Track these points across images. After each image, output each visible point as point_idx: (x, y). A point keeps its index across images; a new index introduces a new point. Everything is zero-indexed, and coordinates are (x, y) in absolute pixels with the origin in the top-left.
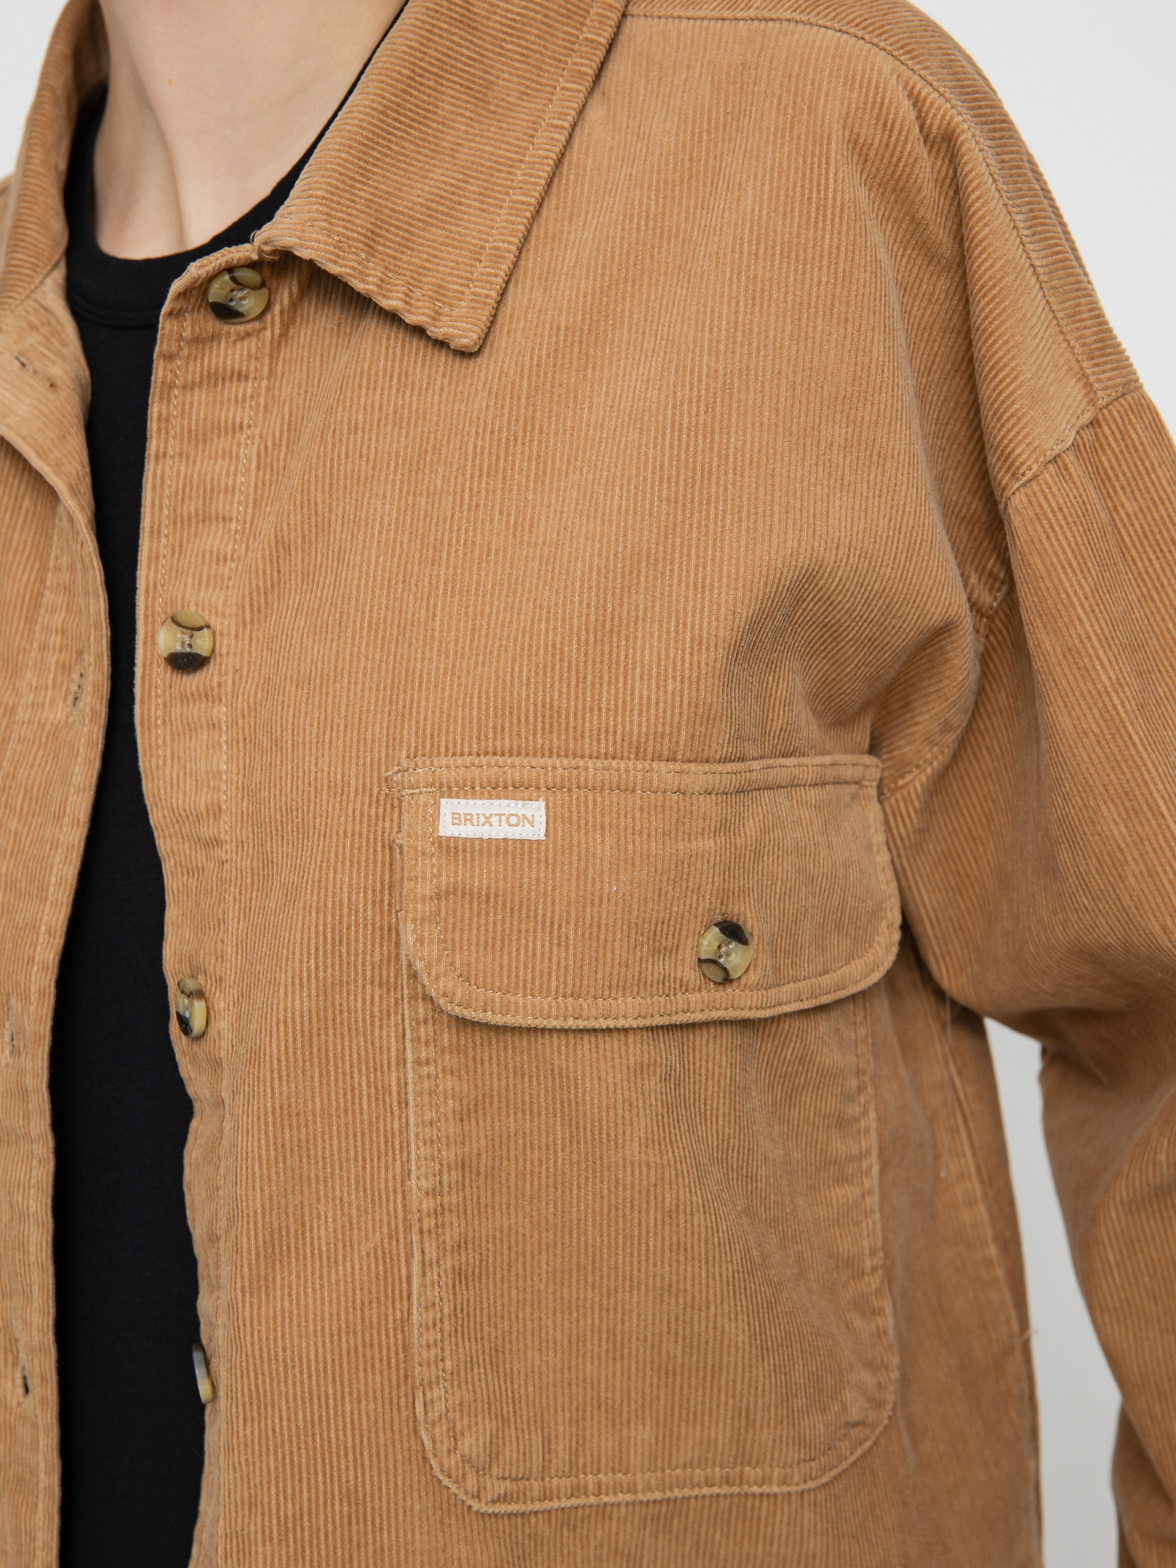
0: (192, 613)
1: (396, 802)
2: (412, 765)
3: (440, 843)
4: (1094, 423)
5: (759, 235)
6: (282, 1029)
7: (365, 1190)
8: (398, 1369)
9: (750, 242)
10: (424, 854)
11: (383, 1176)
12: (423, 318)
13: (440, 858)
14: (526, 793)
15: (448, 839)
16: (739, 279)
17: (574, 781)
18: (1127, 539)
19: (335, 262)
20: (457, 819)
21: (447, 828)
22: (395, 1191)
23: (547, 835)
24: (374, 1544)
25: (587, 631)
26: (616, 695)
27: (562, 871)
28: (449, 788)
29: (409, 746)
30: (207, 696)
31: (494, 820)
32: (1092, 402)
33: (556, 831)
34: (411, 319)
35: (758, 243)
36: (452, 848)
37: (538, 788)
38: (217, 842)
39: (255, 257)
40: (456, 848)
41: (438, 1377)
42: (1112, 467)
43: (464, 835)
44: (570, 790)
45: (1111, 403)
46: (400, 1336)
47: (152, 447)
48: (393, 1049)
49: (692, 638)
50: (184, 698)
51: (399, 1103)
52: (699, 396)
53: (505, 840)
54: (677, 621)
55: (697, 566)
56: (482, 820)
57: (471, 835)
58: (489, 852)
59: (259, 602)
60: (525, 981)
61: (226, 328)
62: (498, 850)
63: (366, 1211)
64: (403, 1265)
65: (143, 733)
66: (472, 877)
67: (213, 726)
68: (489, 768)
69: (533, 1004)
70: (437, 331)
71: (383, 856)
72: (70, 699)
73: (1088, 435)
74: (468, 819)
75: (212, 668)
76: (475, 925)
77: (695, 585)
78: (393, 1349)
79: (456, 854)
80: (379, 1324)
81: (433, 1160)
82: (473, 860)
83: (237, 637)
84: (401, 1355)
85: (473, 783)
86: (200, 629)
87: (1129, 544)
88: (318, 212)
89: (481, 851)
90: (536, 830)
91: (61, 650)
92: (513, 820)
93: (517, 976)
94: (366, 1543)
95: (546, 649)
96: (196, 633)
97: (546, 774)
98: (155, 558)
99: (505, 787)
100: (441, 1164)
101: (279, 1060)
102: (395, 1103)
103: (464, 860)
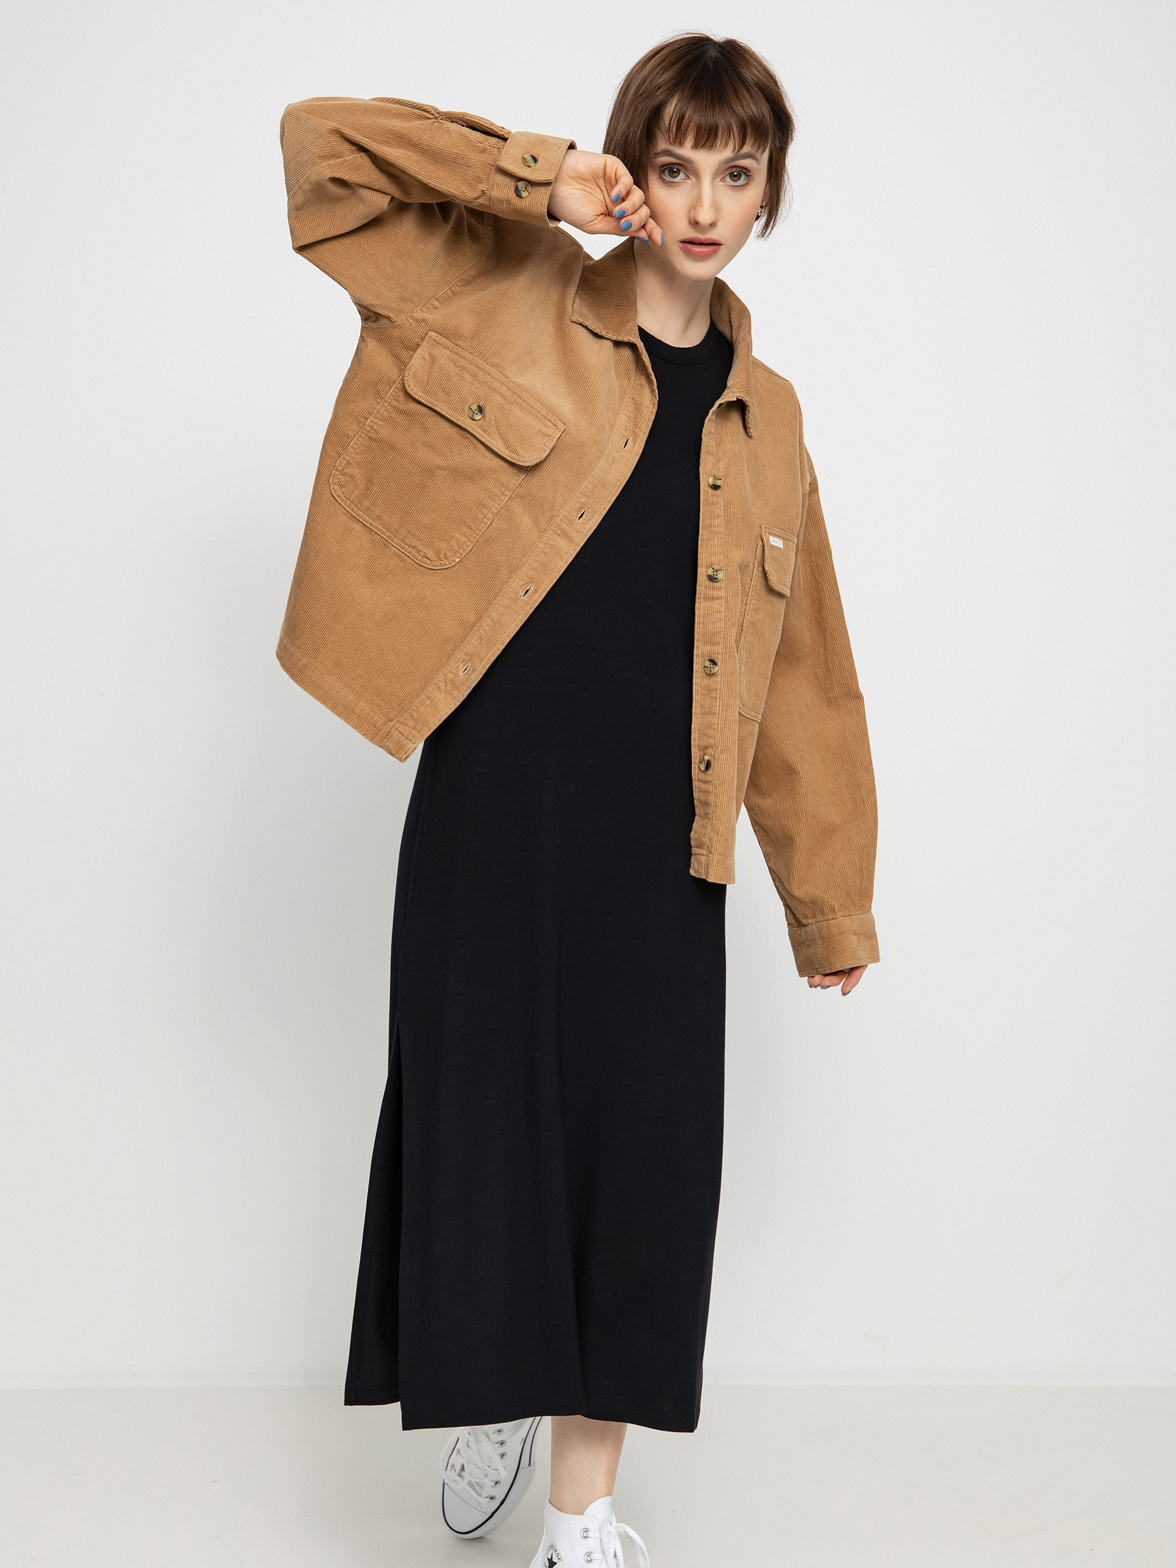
3: (770, 545)
10: (768, 547)
21: (771, 542)
28: (770, 533)
30: (718, 496)
31: (777, 542)
36: (772, 547)
43: (773, 545)
50: (713, 496)
53: (779, 547)
66: (775, 555)
85: (773, 533)
89: (776, 549)
90: (782, 547)
99: (778, 536)
103: (774, 551)
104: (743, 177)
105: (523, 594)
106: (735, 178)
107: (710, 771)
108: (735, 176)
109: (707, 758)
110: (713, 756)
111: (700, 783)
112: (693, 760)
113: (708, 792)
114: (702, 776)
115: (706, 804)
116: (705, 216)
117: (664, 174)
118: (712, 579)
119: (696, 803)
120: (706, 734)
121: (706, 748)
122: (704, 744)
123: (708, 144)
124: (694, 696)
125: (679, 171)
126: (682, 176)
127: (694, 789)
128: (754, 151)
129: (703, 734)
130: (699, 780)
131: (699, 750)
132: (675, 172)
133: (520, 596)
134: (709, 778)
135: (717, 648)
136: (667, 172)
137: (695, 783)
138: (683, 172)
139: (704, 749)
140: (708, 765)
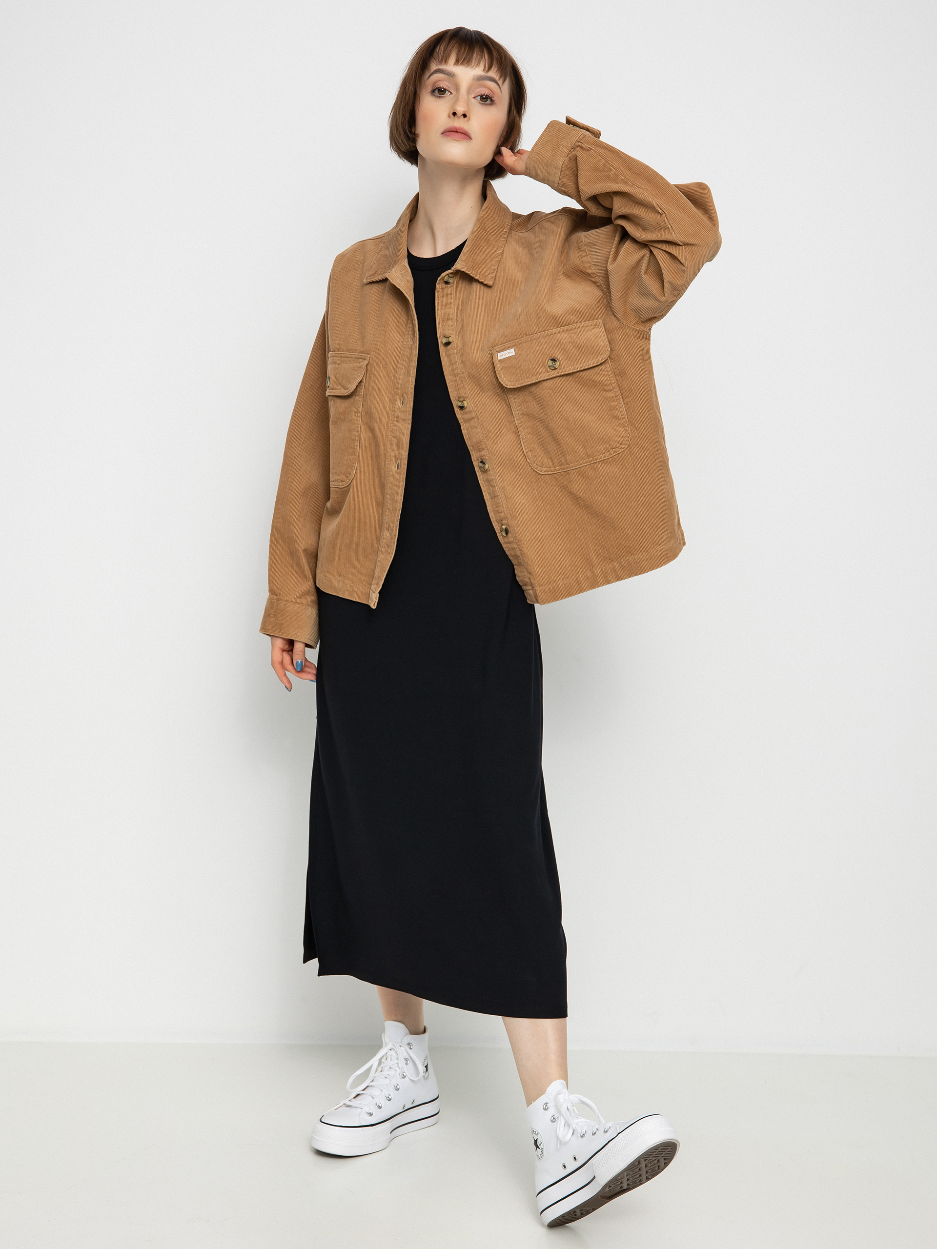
3: (500, 359)
12: (483, 280)
13: (501, 362)
14: (510, 348)
19: (472, 274)
21: (500, 357)
28: (499, 351)
30: (452, 348)
34: (481, 281)
36: (502, 360)
37: (512, 347)
39: (452, 272)
43: (503, 357)
53: (510, 357)
56: (506, 354)
57: (505, 357)
58: (507, 359)
59: (459, 332)
66: (507, 363)
68: (505, 346)
70: (485, 283)
74: (503, 355)
75: (452, 343)
76: (507, 372)
83: (456, 338)
85: (503, 349)
86: (449, 337)
88: (464, 263)
92: (509, 353)
99: (507, 349)
103: (505, 361)
105: (397, 468)
107: (510, 535)
109: (504, 527)
110: (507, 524)
111: (507, 545)
112: (496, 531)
113: (513, 549)
114: (506, 540)
115: (516, 557)
118: (462, 408)
119: (511, 558)
120: (498, 512)
121: (502, 520)
122: (499, 518)
124: (482, 488)
127: (505, 549)
129: (496, 512)
130: (506, 543)
131: (498, 523)
133: (396, 471)
134: (511, 539)
135: (483, 453)
137: (504, 546)
139: (500, 521)
140: (507, 532)
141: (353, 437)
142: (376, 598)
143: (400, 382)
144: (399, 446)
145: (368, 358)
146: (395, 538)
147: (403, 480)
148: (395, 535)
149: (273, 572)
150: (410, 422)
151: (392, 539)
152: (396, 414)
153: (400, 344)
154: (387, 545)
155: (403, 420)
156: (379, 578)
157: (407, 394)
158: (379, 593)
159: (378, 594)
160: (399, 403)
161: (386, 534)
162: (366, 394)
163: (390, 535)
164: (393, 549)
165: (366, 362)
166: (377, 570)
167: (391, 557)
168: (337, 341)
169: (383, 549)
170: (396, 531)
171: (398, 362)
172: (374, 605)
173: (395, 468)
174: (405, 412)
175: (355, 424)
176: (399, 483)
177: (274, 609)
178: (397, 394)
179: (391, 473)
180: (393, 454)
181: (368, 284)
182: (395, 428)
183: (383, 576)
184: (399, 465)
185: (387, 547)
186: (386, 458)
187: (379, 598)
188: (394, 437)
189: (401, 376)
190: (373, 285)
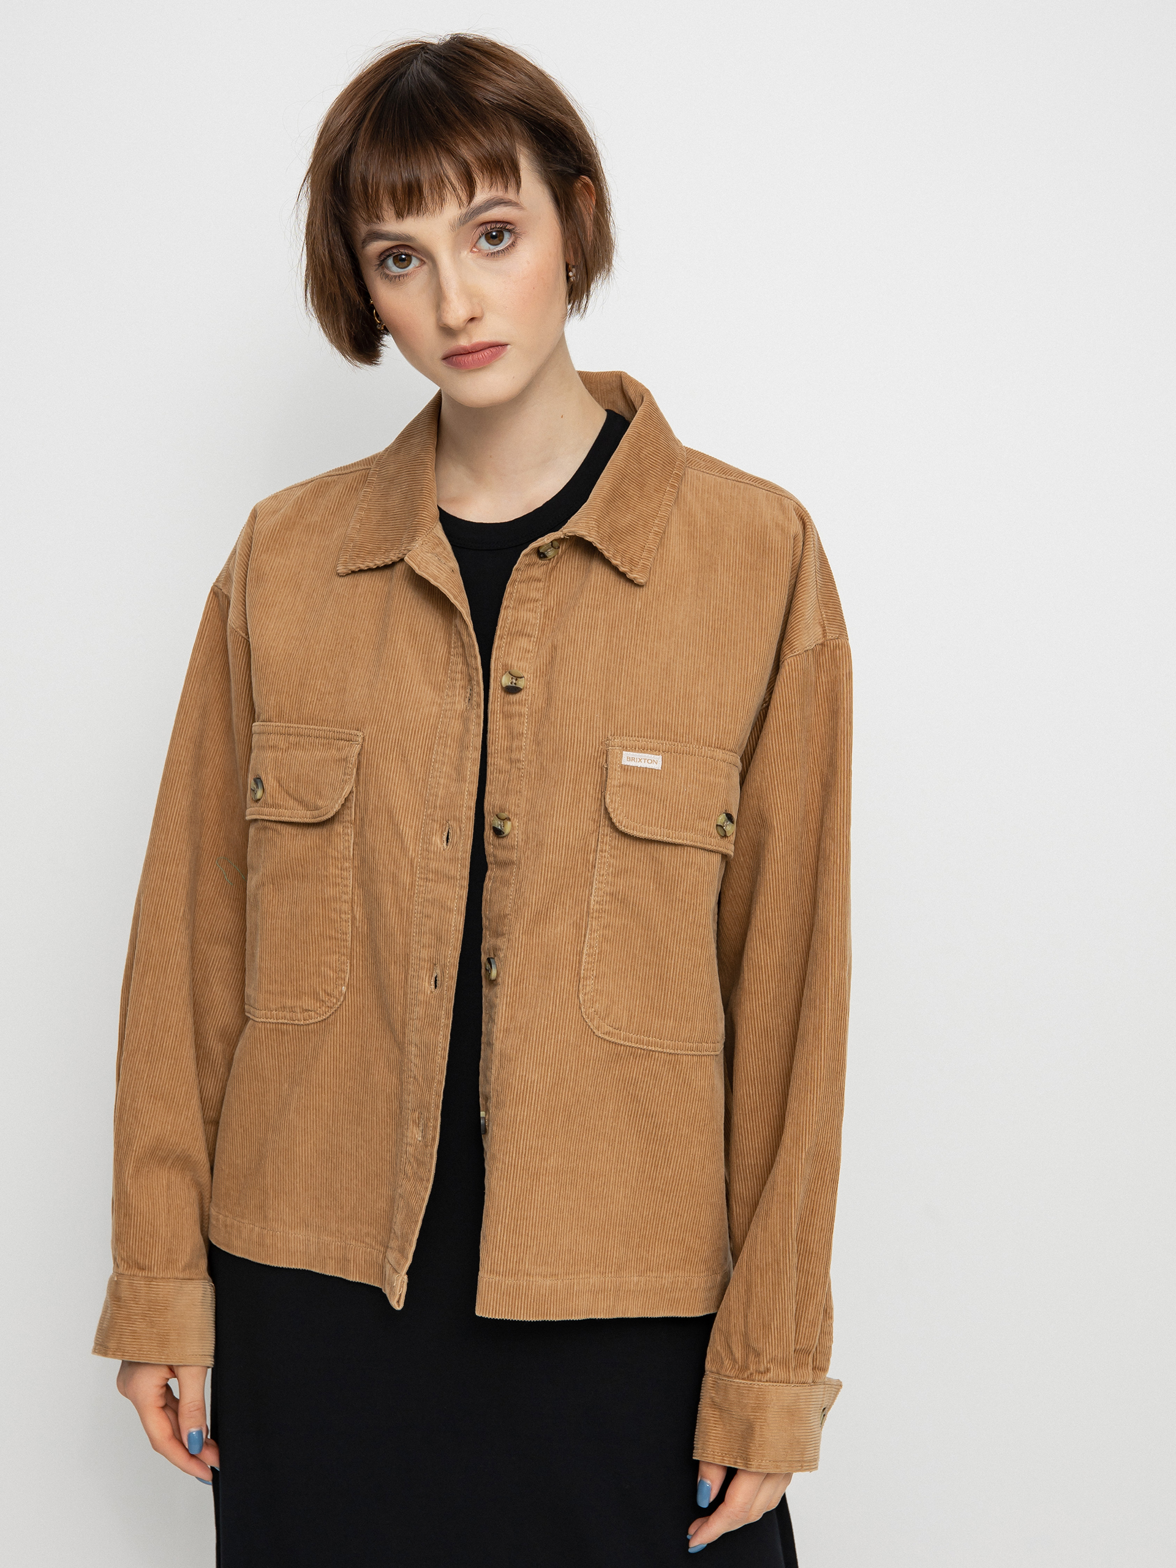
0: (515, 671)
1: (605, 752)
2: (613, 738)
3: (622, 767)
4: (822, 644)
5: (742, 561)
6: (553, 833)
7: (573, 899)
8: (575, 970)
9: (739, 564)
10: (616, 770)
11: (581, 894)
12: (627, 570)
13: (621, 772)
14: (655, 753)
15: (625, 765)
16: (735, 577)
17: (673, 750)
18: (819, 691)
19: (600, 544)
20: (629, 759)
21: (625, 762)
22: (585, 900)
23: (661, 768)
24: (555, 1039)
25: (680, 697)
26: (689, 721)
27: (666, 781)
28: (626, 748)
29: (611, 731)
30: (520, 703)
31: (642, 760)
32: (824, 637)
33: (665, 767)
34: (622, 569)
35: (742, 564)
36: (626, 769)
37: (659, 751)
38: (519, 761)
39: (562, 537)
40: (628, 769)
41: (590, 977)
42: (823, 663)
43: (631, 765)
44: (671, 753)
45: (832, 640)
46: (578, 958)
47: (505, 603)
48: (593, 845)
49: (718, 703)
50: (509, 703)
51: (592, 866)
52: (721, 618)
53: (646, 768)
54: (713, 697)
55: (720, 677)
56: (638, 760)
57: (634, 765)
58: (640, 772)
59: (543, 669)
60: (649, 821)
61: (540, 561)
62: (643, 771)
63: (572, 908)
64: (584, 930)
65: (491, 716)
66: (633, 780)
67: (520, 715)
68: (642, 742)
69: (651, 829)
70: (631, 576)
71: (599, 771)
72: (467, 700)
73: (818, 648)
74: (633, 759)
75: (523, 693)
76: (632, 799)
77: (719, 684)
78: (574, 962)
79: (627, 771)
80: (571, 951)
81: (601, 890)
82: (633, 774)
83: (533, 682)
84: (577, 965)
85: (636, 747)
86: (522, 677)
87: (819, 693)
88: (595, 524)
89: (637, 771)
90: (658, 766)
91: (461, 680)
92: (650, 761)
93: (646, 819)
94: (552, 1038)
95: (664, 702)
96: (519, 679)
97: (663, 746)
98: (499, 647)
99: (647, 750)
100: (604, 893)
101: (550, 845)
102: (590, 867)
103: (630, 774)
104: (507, 235)
105: (433, 987)
106: (496, 241)
108: (494, 237)
116: (457, 312)
117: (388, 268)
123: (415, 206)
125: (409, 256)
126: (415, 262)
128: (498, 192)
132: (404, 260)
133: (432, 992)
136: (390, 262)
138: (414, 256)
141: (333, 915)
142: (402, 1286)
143: (441, 792)
144: (439, 939)
145: (360, 740)
146: (432, 1146)
147: (447, 1014)
148: (434, 1139)
149: (125, 1215)
150: (466, 883)
151: (426, 1146)
152: (433, 865)
153: (435, 709)
154: (417, 1160)
155: (449, 878)
156: (405, 1238)
157: (460, 821)
158: (408, 1273)
159: (406, 1277)
160: (438, 841)
161: (415, 1134)
162: (362, 819)
163: (424, 1137)
164: (430, 1171)
165: (357, 749)
166: (399, 1218)
167: (426, 1188)
168: (273, 698)
169: (408, 1168)
170: (435, 1128)
171: (431, 749)
172: (398, 1302)
173: (428, 986)
174: (454, 860)
175: (336, 884)
176: (438, 1019)
177: (143, 1301)
178: (433, 820)
179: (421, 997)
180: (425, 954)
181: (348, 574)
182: (430, 896)
183: (413, 1233)
184: (439, 979)
185: (415, 1165)
186: (408, 962)
187: (408, 1284)
188: (428, 916)
189: (442, 781)
190: (357, 577)
